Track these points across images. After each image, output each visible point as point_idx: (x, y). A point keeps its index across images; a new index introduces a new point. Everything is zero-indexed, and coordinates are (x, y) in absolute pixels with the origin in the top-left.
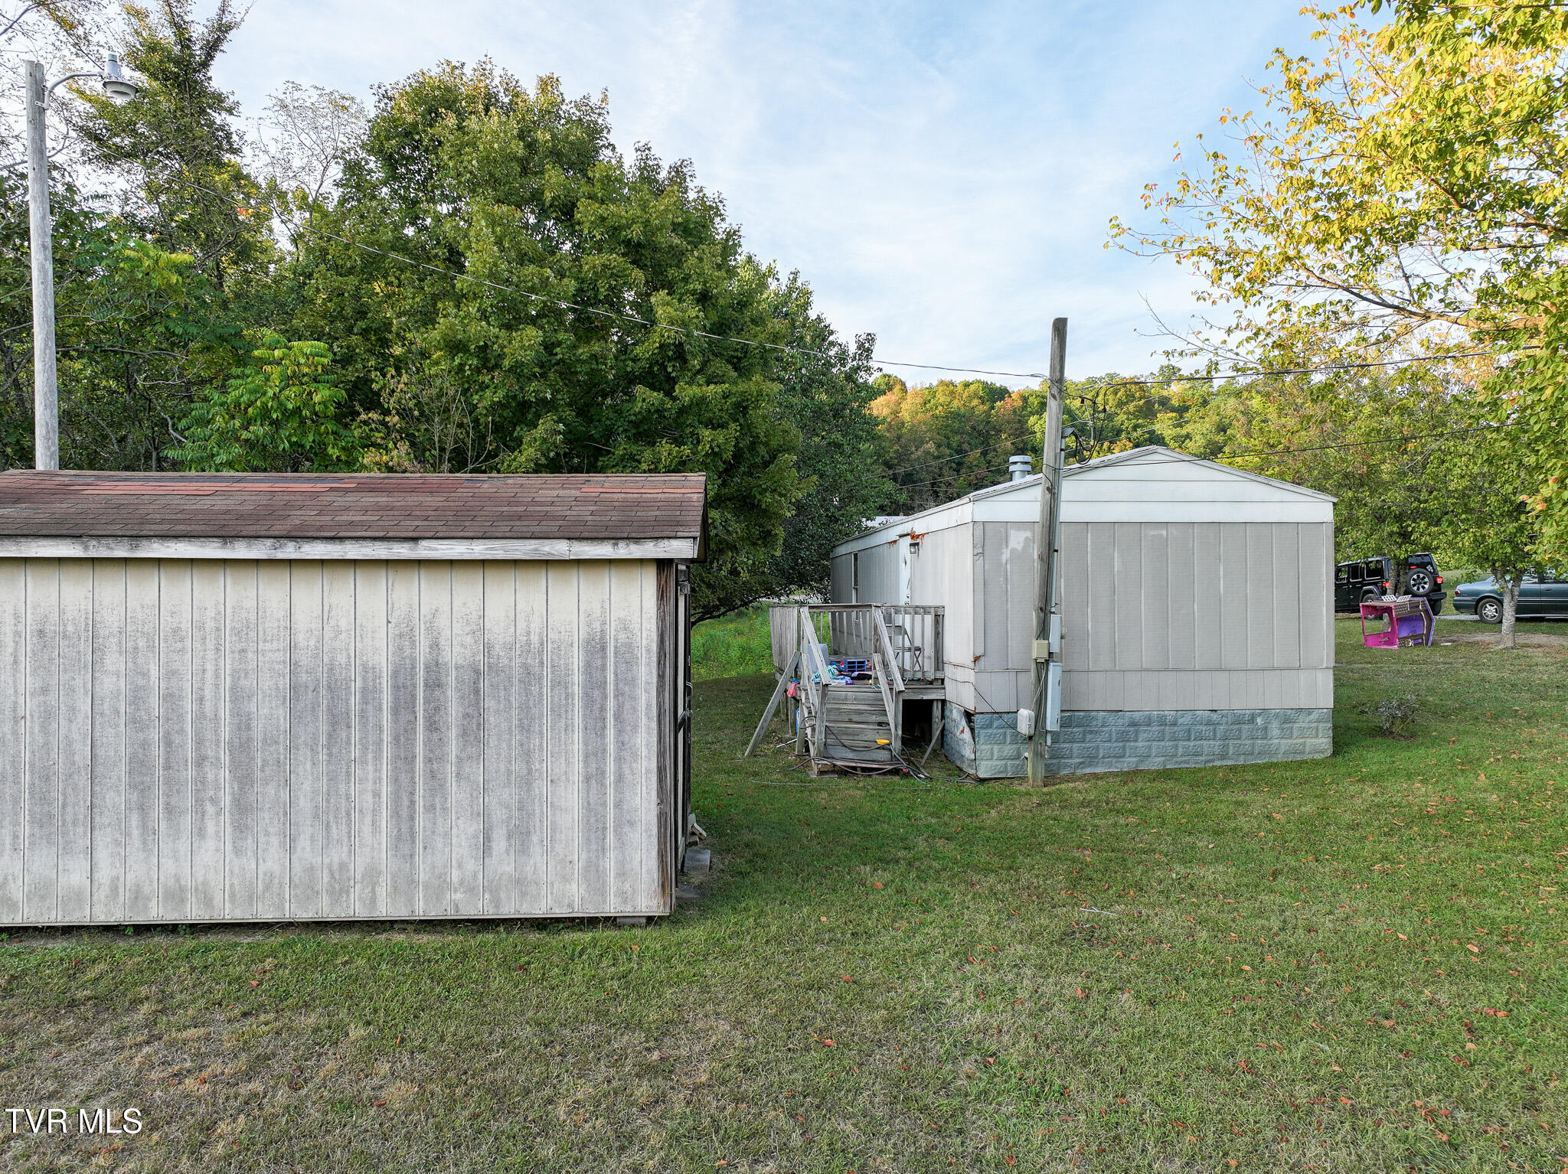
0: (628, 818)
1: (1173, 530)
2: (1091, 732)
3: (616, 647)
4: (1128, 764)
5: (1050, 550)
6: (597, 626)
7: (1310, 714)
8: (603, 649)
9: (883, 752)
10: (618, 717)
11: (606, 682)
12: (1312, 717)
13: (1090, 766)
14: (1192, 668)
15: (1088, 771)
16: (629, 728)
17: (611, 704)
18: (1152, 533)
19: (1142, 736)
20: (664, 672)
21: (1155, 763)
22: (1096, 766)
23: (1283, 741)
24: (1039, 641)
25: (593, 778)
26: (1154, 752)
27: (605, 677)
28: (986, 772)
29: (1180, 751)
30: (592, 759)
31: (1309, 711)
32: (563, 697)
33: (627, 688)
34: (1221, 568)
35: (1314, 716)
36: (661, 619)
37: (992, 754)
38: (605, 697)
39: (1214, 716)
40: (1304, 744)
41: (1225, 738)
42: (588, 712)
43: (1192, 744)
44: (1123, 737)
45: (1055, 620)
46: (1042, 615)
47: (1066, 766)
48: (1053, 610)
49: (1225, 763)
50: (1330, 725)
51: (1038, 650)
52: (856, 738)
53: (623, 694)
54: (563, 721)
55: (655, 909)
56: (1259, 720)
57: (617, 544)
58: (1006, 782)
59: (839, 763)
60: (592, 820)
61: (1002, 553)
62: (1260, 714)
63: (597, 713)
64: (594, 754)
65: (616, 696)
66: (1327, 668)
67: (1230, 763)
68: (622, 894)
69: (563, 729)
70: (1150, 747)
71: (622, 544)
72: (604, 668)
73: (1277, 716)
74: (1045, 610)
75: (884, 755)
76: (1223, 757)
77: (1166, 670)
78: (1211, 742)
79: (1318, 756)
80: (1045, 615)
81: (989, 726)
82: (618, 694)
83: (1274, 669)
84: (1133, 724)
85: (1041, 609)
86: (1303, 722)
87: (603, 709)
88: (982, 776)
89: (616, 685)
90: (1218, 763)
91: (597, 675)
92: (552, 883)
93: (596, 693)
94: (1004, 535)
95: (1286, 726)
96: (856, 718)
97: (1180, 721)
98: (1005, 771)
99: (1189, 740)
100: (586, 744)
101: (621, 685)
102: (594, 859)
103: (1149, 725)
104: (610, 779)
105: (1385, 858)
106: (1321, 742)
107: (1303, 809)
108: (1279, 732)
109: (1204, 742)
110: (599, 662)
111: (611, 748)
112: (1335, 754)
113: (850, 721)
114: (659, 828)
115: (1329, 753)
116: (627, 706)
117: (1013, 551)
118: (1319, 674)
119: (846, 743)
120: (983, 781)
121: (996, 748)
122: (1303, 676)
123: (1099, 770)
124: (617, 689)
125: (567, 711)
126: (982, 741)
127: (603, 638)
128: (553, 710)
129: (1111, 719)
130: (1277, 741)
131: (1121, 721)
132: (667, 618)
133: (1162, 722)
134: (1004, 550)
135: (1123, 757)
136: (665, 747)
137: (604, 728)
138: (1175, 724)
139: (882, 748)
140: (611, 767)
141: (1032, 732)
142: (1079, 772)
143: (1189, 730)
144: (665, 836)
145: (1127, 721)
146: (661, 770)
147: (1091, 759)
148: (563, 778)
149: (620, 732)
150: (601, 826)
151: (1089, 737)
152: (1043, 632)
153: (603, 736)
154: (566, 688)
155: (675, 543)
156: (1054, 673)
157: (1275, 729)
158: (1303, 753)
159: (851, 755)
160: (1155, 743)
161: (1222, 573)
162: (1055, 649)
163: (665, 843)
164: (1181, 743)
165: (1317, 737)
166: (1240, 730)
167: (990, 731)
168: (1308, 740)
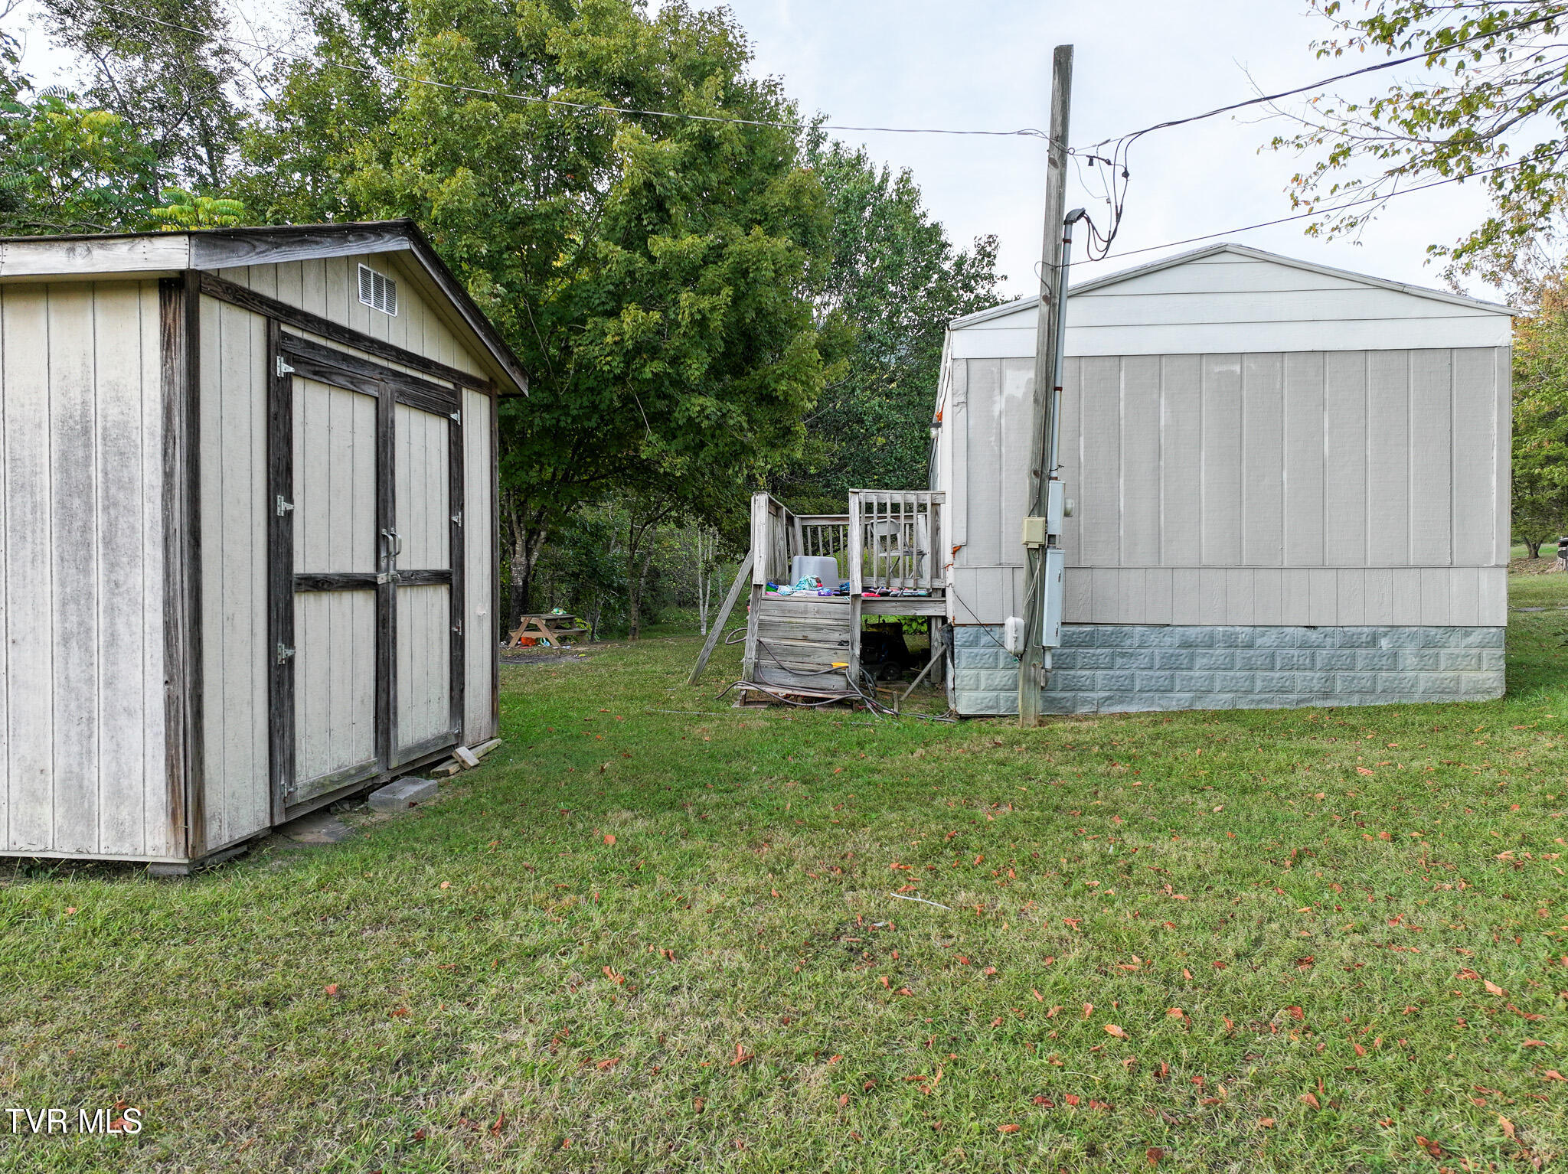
0: (125, 704)
1: (1251, 365)
2: (1123, 655)
3: (105, 429)
4: (1178, 700)
5: (1049, 388)
6: (76, 394)
7: (1467, 635)
8: (86, 431)
9: (836, 677)
10: (108, 542)
11: (90, 486)
12: (1470, 639)
13: (1121, 703)
14: (1278, 564)
15: (1118, 709)
16: (125, 560)
17: (99, 520)
18: (1218, 369)
19: (1200, 662)
20: (172, 469)
21: (1219, 701)
22: (1130, 703)
23: (1423, 674)
24: (1031, 519)
25: (74, 637)
26: (1218, 686)
27: (89, 477)
28: (968, 706)
29: (1259, 685)
30: (72, 607)
31: (1467, 630)
32: (28, 509)
33: (121, 495)
34: (1326, 420)
35: (1475, 638)
36: (168, 380)
37: (978, 680)
38: (89, 509)
39: (1313, 636)
40: (1458, 680)
41: (1329, 668)
42: (65, 533)
43: (1278, 675)
44: (1171, 664)
45: (1054, 489)
46: (1037, 481)
47: (1085, 701)
48: (1054, 474)
49: (1329, 704)
50: (1501, 652)
51: (1032, 531)
52: (807, 659)
53: (115, 505)
54: (29, 546)
55: (163, 852)
56: (1384, 643)
57: (73, 250)
58: (995, 721)
59: (769, 690)
60: (73, 705)
61: (994, 402)
62: (1386, 634)
63: (76, 536)
64: (75, 600)
65: (106, 509)
66: (1497, 566)
67: (1334, 703)
68: (117, 825)
69: (29, 559)
70: (1212, 678)
71: (81, 248)
72: (86, 462)
73: (1412, 637)
74: (1042, 474)
75: (838, 682)
76: (1326, 695)
77: (1239, 567)
78: (1308, 673)
79: (1480, 699)
80: (1042, 481)
81: (975, 643)
82: (110, 504)
83: (1407, 567)
84: (1186, 644)
85: (1035, 473)
86: (1456, 646)
87: (85, 529)
88: (962, 711)
89: (107, 490)
90: (1319, 704)
91: (77, 474)
92: (17, 804)
93: (76, 502)
94: (996, 376)
95: (1427, 652)
96: (812, 635)
97: (1259, 642)
98: (997, 706)
99: (1272, 669)
100: (63, 584)
101: (113, 491)
102: (76, 769)
103: (1211, 646)
104: (98, 641)
105: (1526, 841)
106: (1490, 677)
107: (1415, 764)
108: (1415, 660)
109: (1297, 673)
110: (80, 453)
111: (100, 591)
112: (1509, 694)
113: (805, 639)
114: (168, 720)
115: (1500, 693)
116: (122, 523)
117: (1010, 399)
118: (1484, 575)
119: (786, 665)
120: (964, 718)
121: (983, 673)
122: (1457, 579)
123: (1132, 709)
124: (107, 497)
125: (34, 532)
126: (963, 664)
127: (84, 415)
128: (14, 530)
129: (1153, 637)
130: (1413, 674)
131: (1168, 640)
132: (177, 379)
133: (1231, 642)
134: (997, 398)
135: (1171, 691)
136: (175, 591)
137: (88, 559)
138: (1250, 646)
139: (835, 672)
140: (99, 623)
141: (1021, 648)
142: (1105, 710)
143: (1273, 655)
144: (177, 734)
145: (1177, 641)
146: (169, 627)
147: (1124, 692)
148: (30, 638)
149: (112, 566)
150: (85, 715)
151: (1119, 661)
152: (1039, 505)
153: (86, 571)
154: (32, 494)
155: (161, 244)
156: (1054, 562)
157: (1409, 656)
158: (1456, 692)
159: (792, 681)
160: (1221, 672)
161: (1326, 426)
162: (1055, 528)
163: (177, 748)
164: (1259, 673)
165: (1479, 669)
166: (1354, 657)
167: (975, 650)
168: (1464, 674)
